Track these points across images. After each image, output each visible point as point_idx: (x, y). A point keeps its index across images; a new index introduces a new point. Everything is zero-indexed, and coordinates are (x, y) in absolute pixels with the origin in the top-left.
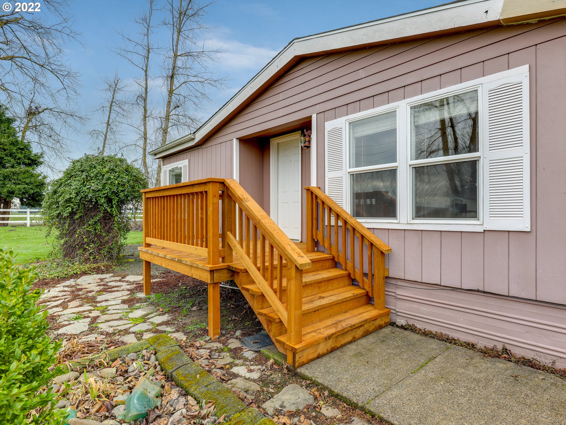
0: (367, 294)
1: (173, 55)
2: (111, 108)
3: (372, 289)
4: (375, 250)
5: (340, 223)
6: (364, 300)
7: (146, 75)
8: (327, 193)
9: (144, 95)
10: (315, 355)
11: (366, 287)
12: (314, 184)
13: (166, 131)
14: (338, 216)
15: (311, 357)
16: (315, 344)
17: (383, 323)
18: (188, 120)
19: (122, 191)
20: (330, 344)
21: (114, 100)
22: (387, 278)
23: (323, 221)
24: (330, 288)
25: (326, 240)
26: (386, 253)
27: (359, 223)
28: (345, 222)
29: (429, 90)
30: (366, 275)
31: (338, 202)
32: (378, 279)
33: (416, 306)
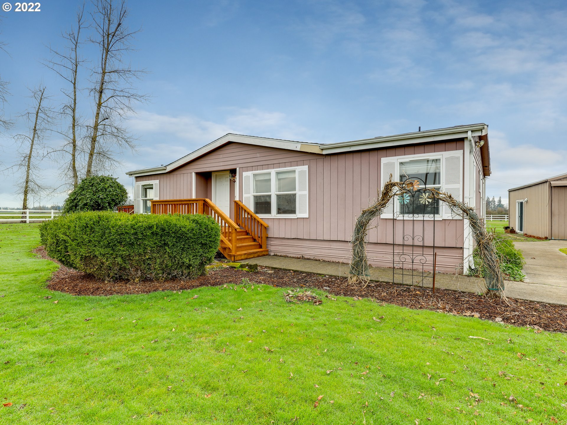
0: (260, 244)
1: (102, 72)
2: (37, 115)
3: (262, 242)
4: (263, 227)
5: (249, 217)
6: (258, 246)
7: (75, 88)
8: (244, 203)
9: (73, 106)
10: (241, 259)
11: (259, 242)
12: (237, 199)
13: (95, 140)
14: (248, 214)
15: (240, 259)
16: (241, 255)
17: (265, 254)
18: (114, 129)
19: (117, 199)
20: (246, 256)
21: (41, 107)
22: (267, 237)
23: (242, 216)
24: (245, 242)
25: (243, 224)
26: (267, 227)
27: (257, 216)
28: (251, 216)
29: (281, 167)
30: (259, 237)
31: (247, 206)
32: (264, 238)
33: (277, 247)
